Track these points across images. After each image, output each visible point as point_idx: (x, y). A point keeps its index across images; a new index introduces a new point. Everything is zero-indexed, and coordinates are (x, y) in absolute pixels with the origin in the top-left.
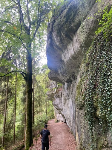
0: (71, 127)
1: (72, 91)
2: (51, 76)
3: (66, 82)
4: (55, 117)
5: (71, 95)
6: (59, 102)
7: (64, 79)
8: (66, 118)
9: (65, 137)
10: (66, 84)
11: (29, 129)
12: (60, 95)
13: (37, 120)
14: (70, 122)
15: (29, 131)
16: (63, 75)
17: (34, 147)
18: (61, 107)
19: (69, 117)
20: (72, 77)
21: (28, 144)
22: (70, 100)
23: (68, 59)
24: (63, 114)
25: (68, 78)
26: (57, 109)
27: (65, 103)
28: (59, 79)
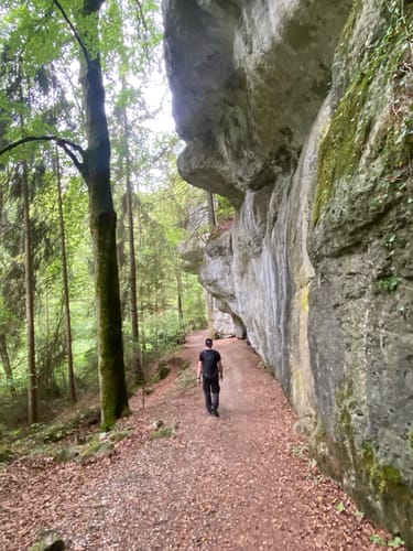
0: (265, 350)
1: (275, 219)
2: (190, 165)
3: (252, 186)
4: (210, 323)
5: (268, 235)
6: (223, 272)
7: (240, 173)
8: (245, 324)
9: (245, 385)
10: (249, 196)
11: (112, 360)
12: (223, 245)
13: (152, 332)
14: (262, 334)
15: (110, 365)
16: (237, 156)
17: (131, 418)
18: (230, 288)
19: (258, 318)
20: (277, 157)
21: (108, 411)
22: (266, 255)
23: (267, 46)
24: (234, 311)
25: (259, 166)
26: (214, 295)
27: (242, 274)
28: (220, 179)
